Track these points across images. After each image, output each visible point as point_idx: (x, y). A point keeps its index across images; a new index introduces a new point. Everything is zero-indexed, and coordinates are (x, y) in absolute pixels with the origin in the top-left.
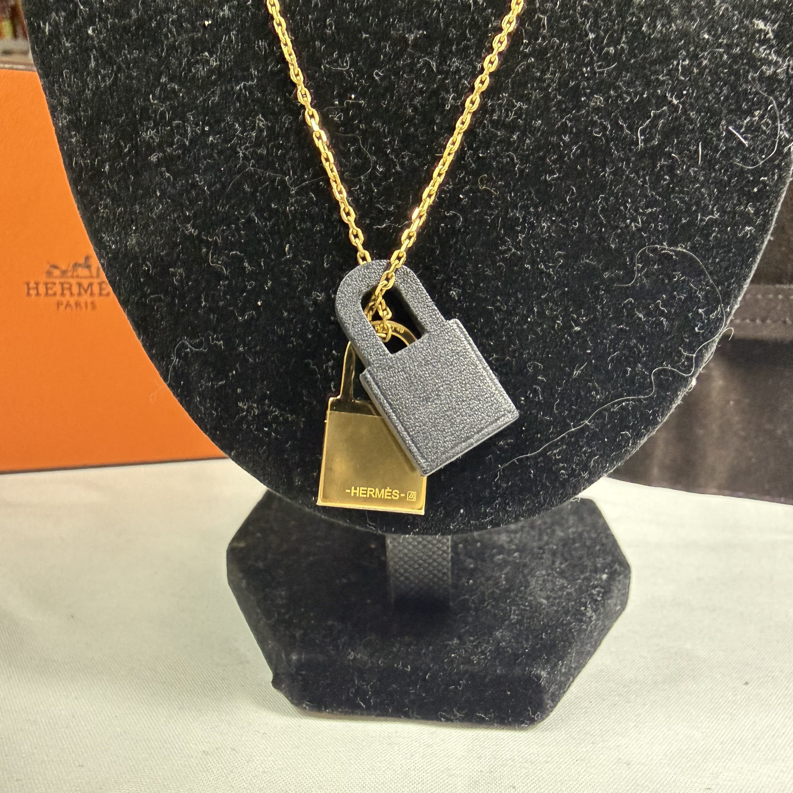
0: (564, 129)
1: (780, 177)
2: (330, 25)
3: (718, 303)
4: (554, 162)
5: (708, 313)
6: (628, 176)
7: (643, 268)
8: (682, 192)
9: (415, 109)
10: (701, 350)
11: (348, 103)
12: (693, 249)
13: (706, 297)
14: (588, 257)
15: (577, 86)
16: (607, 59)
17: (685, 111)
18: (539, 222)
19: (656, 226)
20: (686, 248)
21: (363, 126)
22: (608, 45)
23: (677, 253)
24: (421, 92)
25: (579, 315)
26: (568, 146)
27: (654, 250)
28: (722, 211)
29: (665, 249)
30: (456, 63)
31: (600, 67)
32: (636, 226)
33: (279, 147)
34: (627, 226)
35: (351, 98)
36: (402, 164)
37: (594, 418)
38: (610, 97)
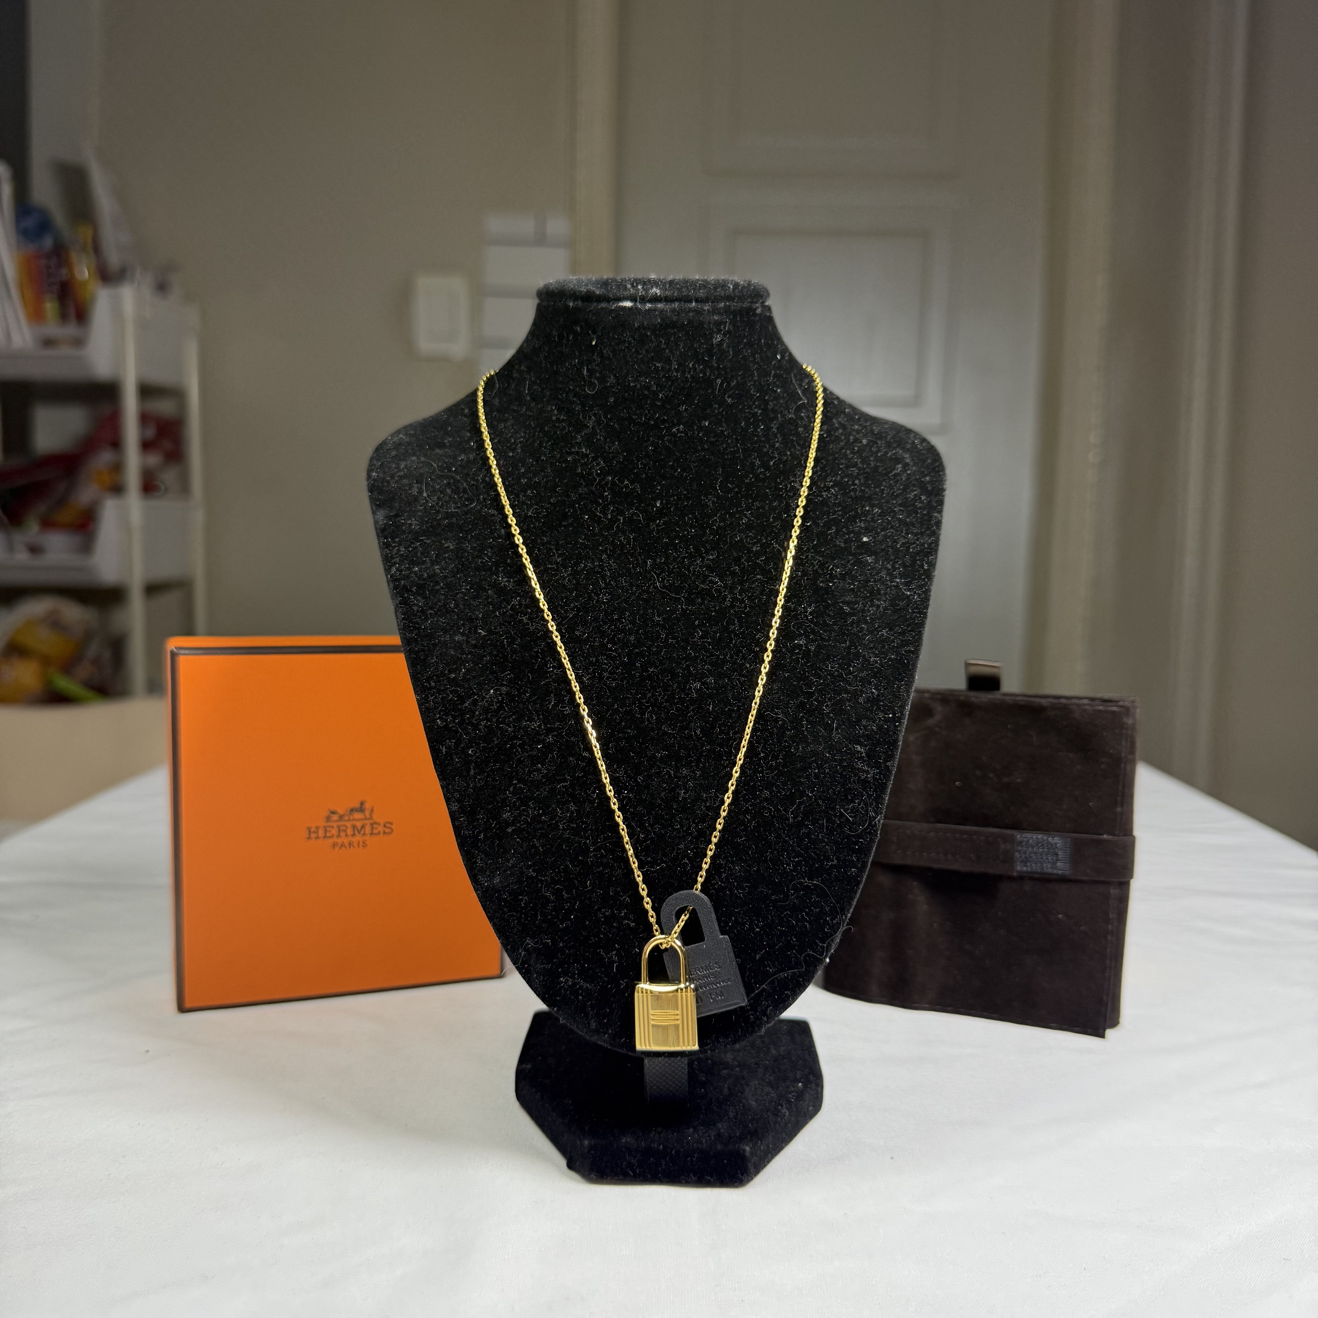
0: (747, 811)
1: (871, 839)
2: (612, 748)
3: (838, 914)
4: (742, 830)
5: (832, 920)
6: (784, 839)
7: (794, 893)
8: (816, 848)
9: (662, 799)
10: (829, 942)
11: (623, 796)
12: (823, 882)
13: (830, 910)
14: (762, 887)
15: (755, 784)
16: (771, 768)
17: (816, 800)
18: (734, 866)
19: (801, 868)
20: (818, 882)
21: (631, 810)
22: (772, 760)
23: (813, 885)
24: (665, 789)
25: (759, 922)
26: (749, 821)
27: (801, 883)
28: (838, 859)
29: (806, 882)
30: (685, 771)
31: (767, 774)
32: (789, 869)
33: (583, 823)
34: (785, 868)
35: (624, 793)
36: (655, 834)
37: (769, 984)
38: (773, 791)
